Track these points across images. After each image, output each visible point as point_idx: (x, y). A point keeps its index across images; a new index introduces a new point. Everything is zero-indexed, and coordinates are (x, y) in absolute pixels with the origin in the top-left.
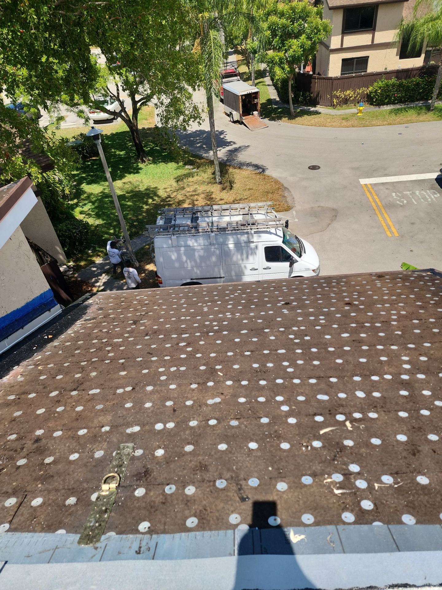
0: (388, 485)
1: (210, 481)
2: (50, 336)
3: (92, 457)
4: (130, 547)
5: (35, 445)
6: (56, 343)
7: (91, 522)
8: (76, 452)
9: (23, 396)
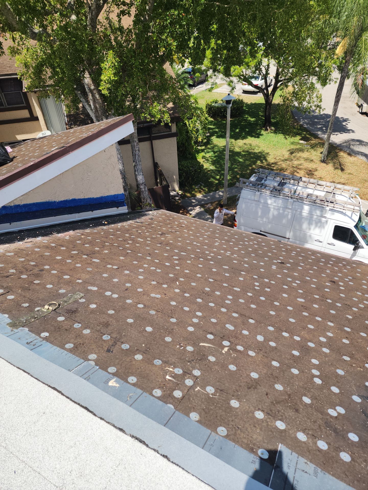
0: (206, 393)
1: (101, 333)
2: (106, 223)
3: (57, 291)
4: (27, 339)
5: (38, 272)
6: (105, 228)
7: (23, 318)
8: (53, 285)
9: (59, 247)
